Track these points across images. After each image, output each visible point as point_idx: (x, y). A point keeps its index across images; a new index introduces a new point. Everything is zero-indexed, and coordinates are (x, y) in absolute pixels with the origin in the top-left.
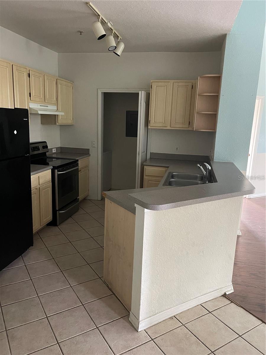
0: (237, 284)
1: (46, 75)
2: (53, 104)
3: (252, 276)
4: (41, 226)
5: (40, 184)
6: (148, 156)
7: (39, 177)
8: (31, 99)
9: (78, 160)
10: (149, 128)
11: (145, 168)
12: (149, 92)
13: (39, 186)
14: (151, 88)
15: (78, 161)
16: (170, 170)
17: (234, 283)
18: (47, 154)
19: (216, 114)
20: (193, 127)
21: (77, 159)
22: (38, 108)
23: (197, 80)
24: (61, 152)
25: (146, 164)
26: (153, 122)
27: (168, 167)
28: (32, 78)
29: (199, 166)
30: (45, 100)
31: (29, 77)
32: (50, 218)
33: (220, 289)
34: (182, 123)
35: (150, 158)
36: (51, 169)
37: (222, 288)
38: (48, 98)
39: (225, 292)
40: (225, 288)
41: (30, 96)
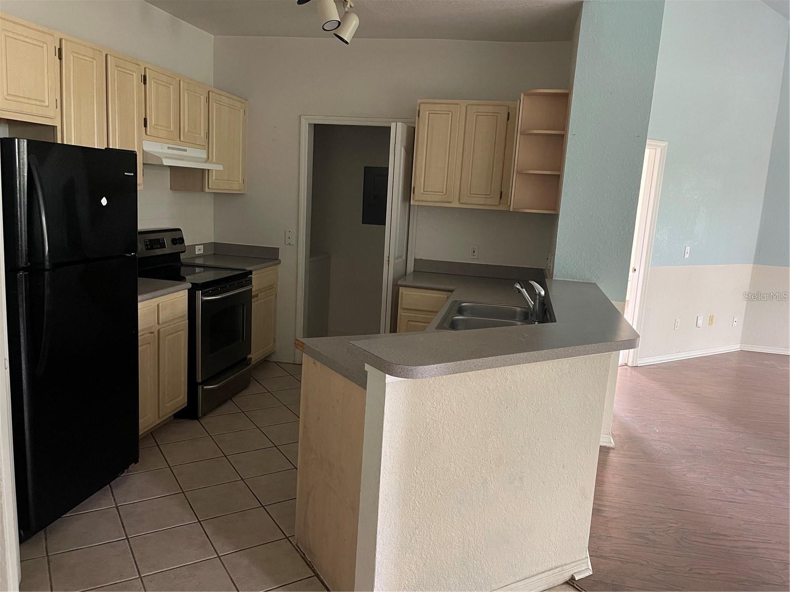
0: (601, 557)
1: (183, 81)
2: (200, 146)
3: (635, 539)
4: (159, 417)
5: (160, 323)
6: (411, 267)
7: (158, 305)
8: (148, 133)
9: (251, 272)
10: (411, 203)
11: (402, 293)
12: (412, 125)
13: (158, 327)
14: (417, 117)
15: (252, 274)
16: (454, 297)
17: (595, 554)
18: (181, 258)
19: (559, 175)
20: (509, 204)
21: (248, 269)
22: (162, 153)
23: (519, 100)
24: (214, 254)
25: (404, 283)
26: (422, 191)
27: (451, 291)
28: (150, 84)
29: (520, 288)
30: (178, 136)
31: (145, 83)
32: (181, 400)
33: (562, 566)
34: (486, 195)
35: (414, 271)
36: (188, 290)
37: (565, 565)
38: (187, 132)
39: (573, 575)
40: (573, 564)
41: (145, 125)
